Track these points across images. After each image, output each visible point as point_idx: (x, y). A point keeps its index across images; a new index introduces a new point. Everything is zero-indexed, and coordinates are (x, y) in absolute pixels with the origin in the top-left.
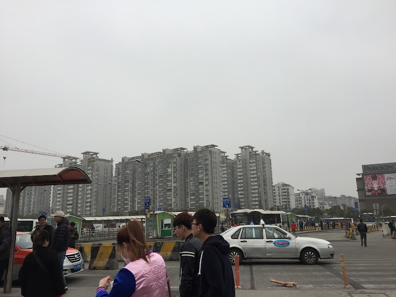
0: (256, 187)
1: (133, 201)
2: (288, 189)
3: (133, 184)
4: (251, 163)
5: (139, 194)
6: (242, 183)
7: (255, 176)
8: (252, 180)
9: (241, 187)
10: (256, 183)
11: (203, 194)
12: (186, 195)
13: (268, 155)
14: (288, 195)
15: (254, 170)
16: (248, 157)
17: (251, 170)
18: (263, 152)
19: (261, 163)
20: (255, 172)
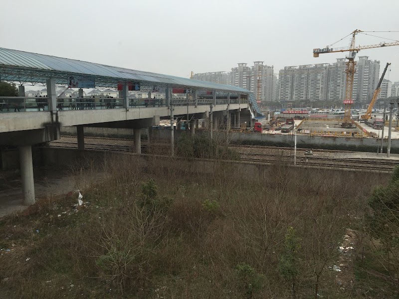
0: (367, 84)
1: (292, 94)
2: (387, 84)
3: (292, 83)
4: (365, 68)
5: (296, 90)
6: (357, 81)
7: (367, 77)
8: (365, 79)
9: (356, 83)
10: (367, 82)
11: (339, 91)
12: (327, 91)
13: (379, 62)
14: (387, 88)
15: (367, 73)
16: (364, 64)
17: (365, 73)
18: (375, 61)
19: (372, 68)
20: (368, 74)
